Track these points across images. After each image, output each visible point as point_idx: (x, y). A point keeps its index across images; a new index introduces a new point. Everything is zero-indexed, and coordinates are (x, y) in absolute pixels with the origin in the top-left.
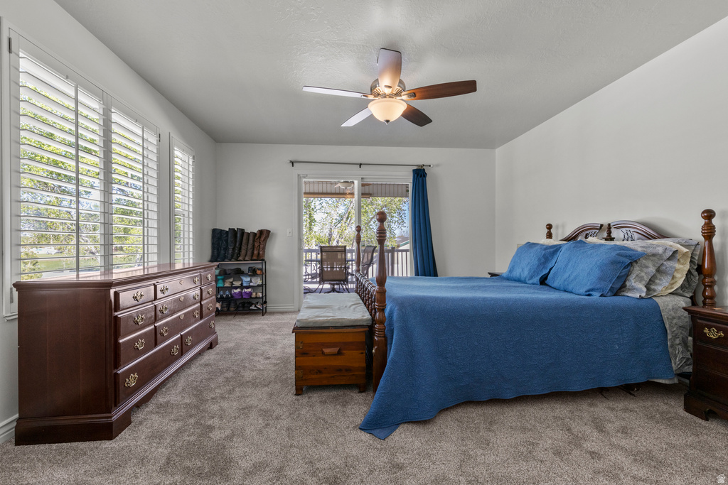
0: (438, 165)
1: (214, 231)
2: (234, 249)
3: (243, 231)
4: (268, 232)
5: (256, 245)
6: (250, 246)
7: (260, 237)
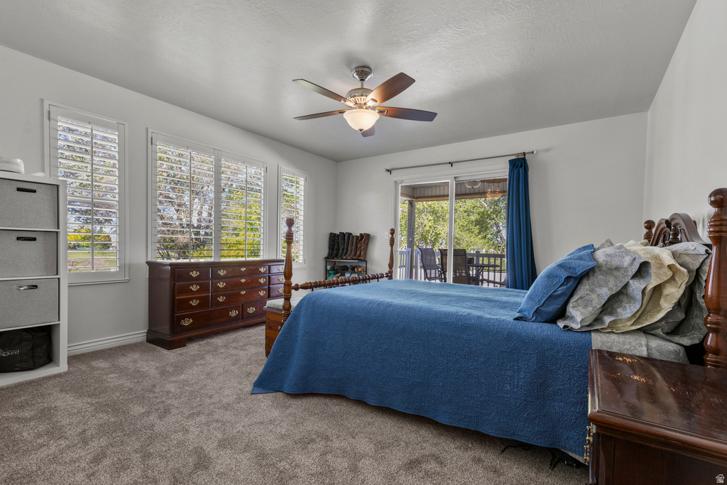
0: (547, 150)
1: (331, 234)
2: (343, 250)
3: (350, 234)
4: (368, 236)
5: (359, 246)
6: (354, 248)
7: (361, 239)
